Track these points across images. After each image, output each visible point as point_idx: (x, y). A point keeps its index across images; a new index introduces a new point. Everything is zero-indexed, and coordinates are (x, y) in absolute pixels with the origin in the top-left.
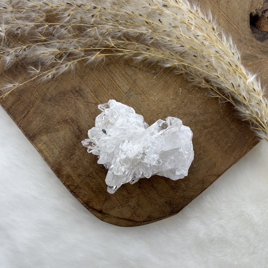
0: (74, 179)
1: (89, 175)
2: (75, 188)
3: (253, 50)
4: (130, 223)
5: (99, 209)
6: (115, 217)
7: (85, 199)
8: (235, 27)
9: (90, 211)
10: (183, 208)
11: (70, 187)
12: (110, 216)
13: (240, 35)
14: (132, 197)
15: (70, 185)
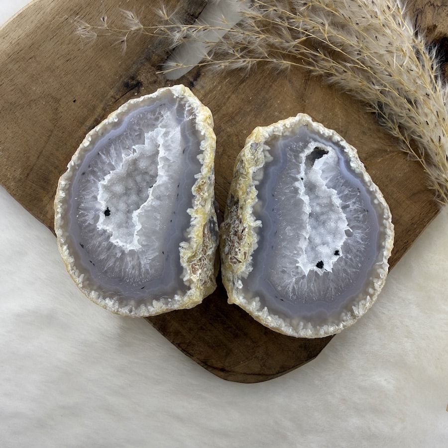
0: (184, 334)
1: (202, 327)
2: (188, 345)
3: (381, 143)
4: (261, 378)
5: (220, 367)
6: (241, 373)
7: (202, 357)
8: (355, 116)
9: (209, 371)
10: (322, 349)
11: (181, 345)
12: (234, 373)
13: (363, 125)
14: (259, 346)
15: (181, 343)
